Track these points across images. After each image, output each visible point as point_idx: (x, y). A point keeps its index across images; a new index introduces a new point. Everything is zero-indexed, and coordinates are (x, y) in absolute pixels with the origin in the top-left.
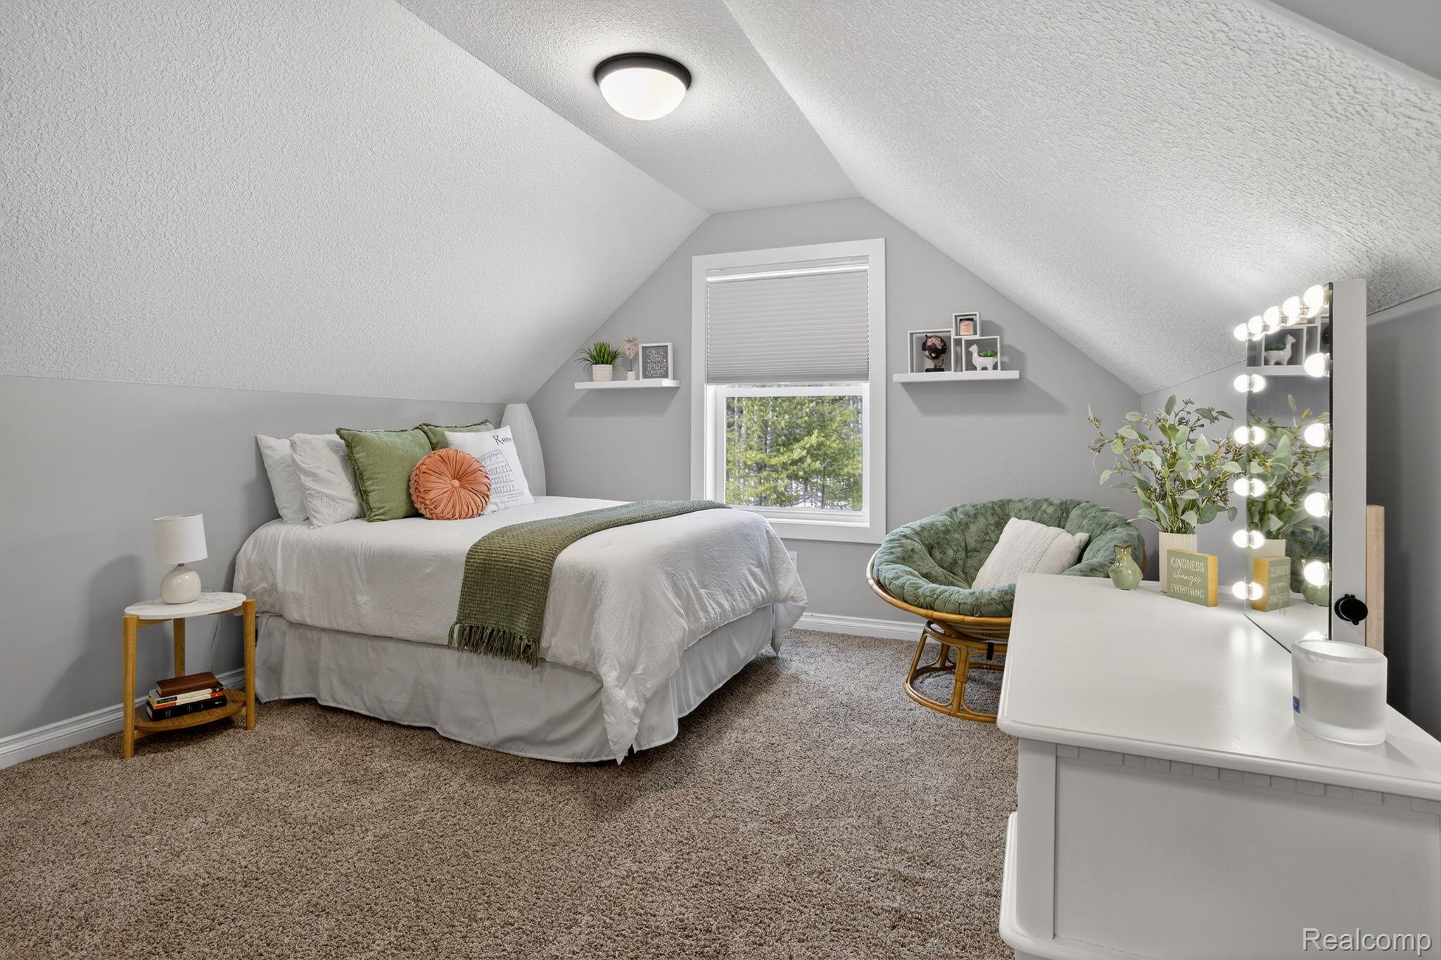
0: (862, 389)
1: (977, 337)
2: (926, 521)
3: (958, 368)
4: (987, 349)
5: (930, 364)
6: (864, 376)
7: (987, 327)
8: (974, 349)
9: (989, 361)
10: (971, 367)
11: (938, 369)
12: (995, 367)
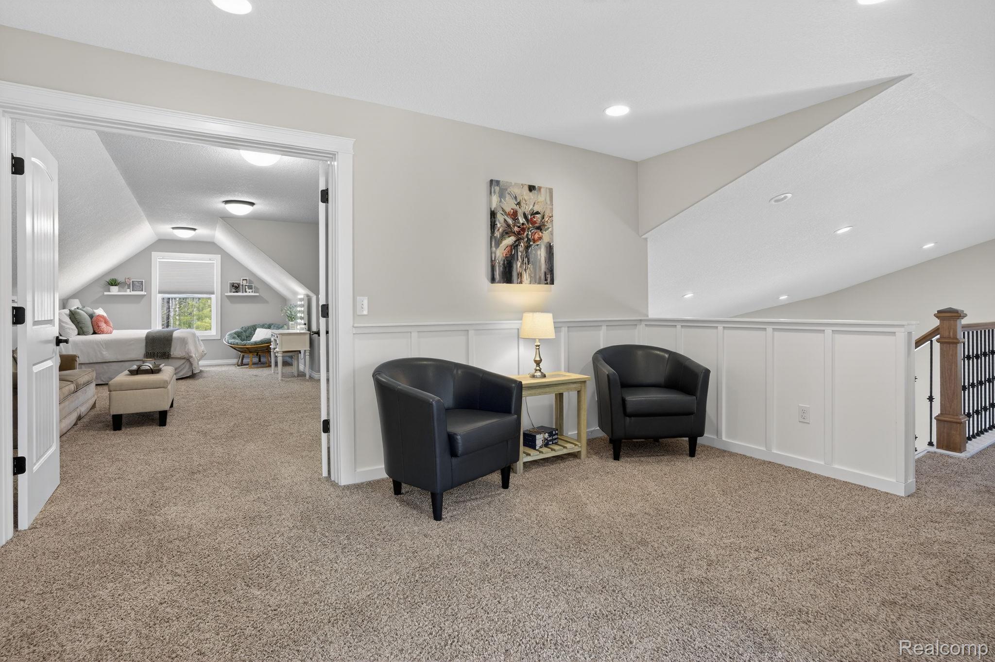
0: (213, 296)
1: (248, 284)
2: (236, 330)
3: (243, 292)
4: (250, 287)
5: (234, 290)
6: (213, 293)
7: (250, 281)
8: (246, 287)
9: (250, 291)
10: (246, 292)
11: (237, 292)
12: (252, 292)
